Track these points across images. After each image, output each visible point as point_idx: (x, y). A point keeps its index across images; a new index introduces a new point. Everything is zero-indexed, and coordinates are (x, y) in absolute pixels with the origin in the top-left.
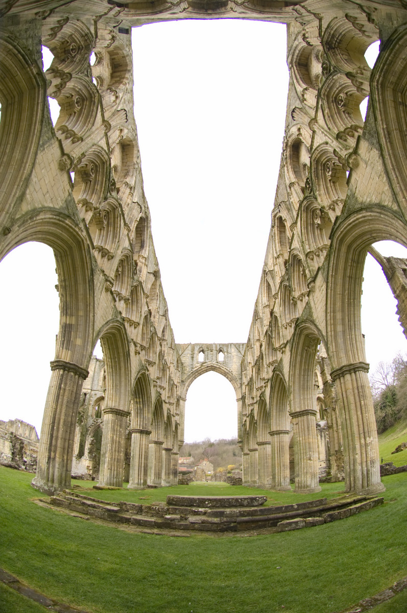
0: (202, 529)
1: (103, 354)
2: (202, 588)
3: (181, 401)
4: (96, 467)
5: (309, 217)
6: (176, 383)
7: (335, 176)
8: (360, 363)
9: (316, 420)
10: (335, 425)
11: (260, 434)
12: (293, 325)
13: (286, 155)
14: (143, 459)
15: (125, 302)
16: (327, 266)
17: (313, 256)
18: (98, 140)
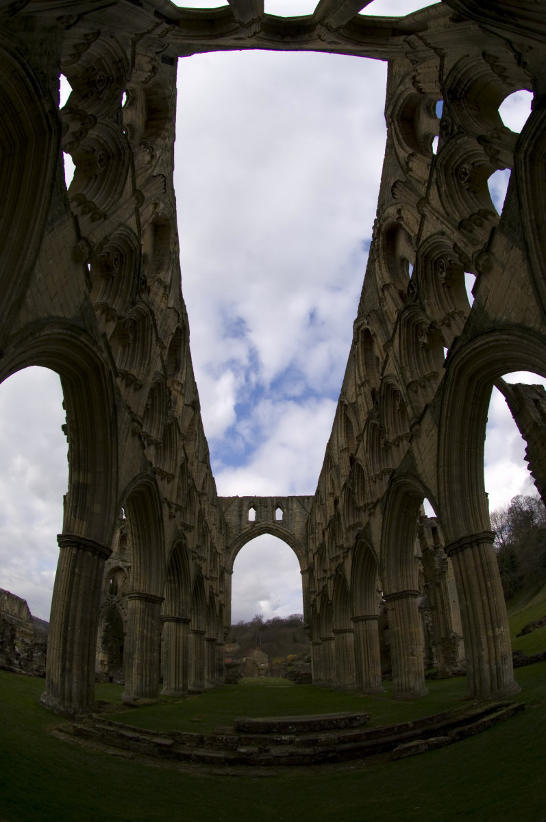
3: (226, 576)
5: (411, 334)
6: (219, 551)
7: (450, 279)
12: (386, 479)
13: (378, 245)
15: (157, 448)
16: (440, 403)
17: (417, 387)
18: (127, 217)
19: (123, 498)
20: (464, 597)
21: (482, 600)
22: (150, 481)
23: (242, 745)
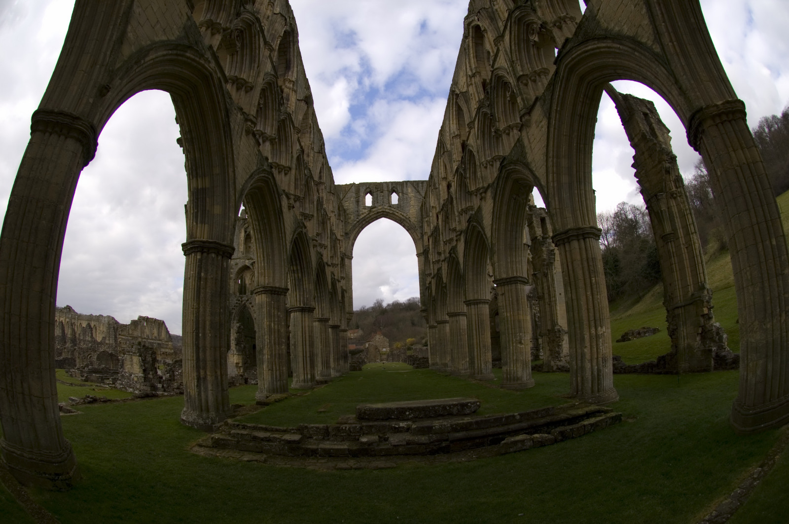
3: (346, 260)
5: (522, 32)
6: (339, 237)
8: (591, 228)
11: (451, 301)
12: (497, 165)
14: (308, 347)
15: (272, 144)
16: (550, 97)
17: (527, 80)
19: (241, 195)
20: (569, 289)
21: (587, 297)
22: (267, 175)
23: (364, 434)
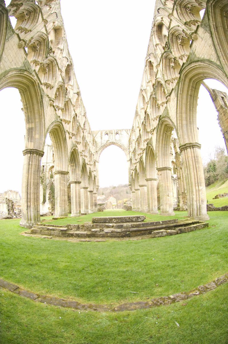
0: (112, 236)
1: (51, 141)
2: (114, 272)
3: (96, 163)
4: (53, 208)
5: (167, 62)
6: (93, 153)
7: (183, 43)
8: (196, 143)
9: (171, 174)
10: (181, 178)
11: (141, 179)
12: (158, 119)
13: (154, 30)
14: (78, 198)
15: (62, 111)
16: (177, 88)
17: (169, 82)
18: (41, 29)
22: (59, 124)
